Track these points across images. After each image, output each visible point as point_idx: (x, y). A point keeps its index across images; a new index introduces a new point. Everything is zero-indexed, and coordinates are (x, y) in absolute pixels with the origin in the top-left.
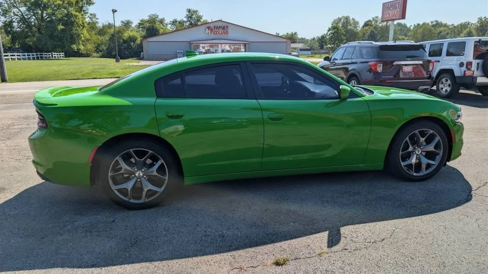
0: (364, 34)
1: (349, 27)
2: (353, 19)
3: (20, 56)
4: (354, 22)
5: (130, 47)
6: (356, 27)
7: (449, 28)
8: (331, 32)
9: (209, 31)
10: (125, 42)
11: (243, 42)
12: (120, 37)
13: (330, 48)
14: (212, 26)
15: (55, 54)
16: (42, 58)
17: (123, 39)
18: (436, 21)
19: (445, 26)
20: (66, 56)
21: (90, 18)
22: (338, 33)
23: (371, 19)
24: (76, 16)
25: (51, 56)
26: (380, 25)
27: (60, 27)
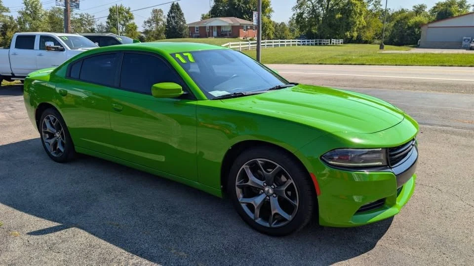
3: (300, 42)
5: (413, 34)
10: (409, 28)
12: (406, 23)
15: (334, 41)
16: (320, 44)
17: (408, 26)
20: (345, 43)
21: (374, 5)
24: (355, 5)
25: (329, 42)
27: (339, 16)
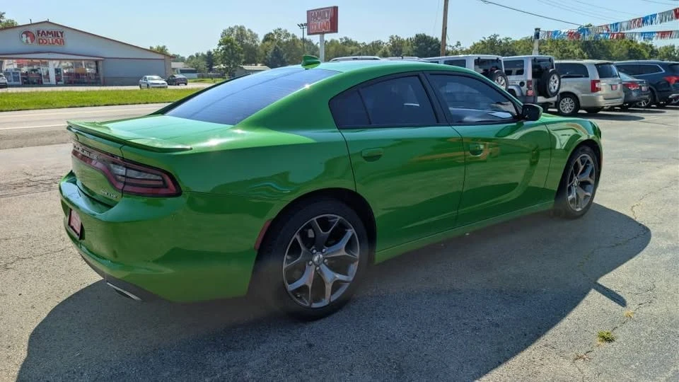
0: (266, 52)
1: (245, 41)
2: (249, 30)
4: (251, 35)
6: (254, 42)
7: (360, 47)
8: (222, 46)
9: (29, 38)
11: (92, 58)
13: (224, 69)
14: (33, 30)
18: (346, 38)
19: (356, 44)
22: (232, 48)
23: (273, 32)
26: (285, 40)
